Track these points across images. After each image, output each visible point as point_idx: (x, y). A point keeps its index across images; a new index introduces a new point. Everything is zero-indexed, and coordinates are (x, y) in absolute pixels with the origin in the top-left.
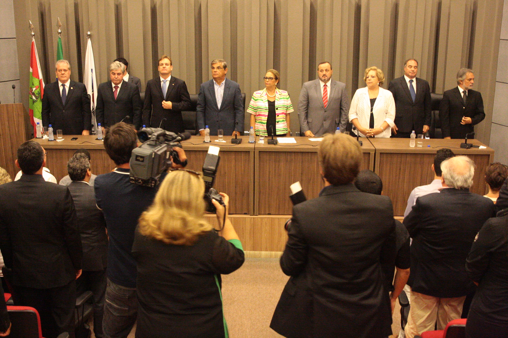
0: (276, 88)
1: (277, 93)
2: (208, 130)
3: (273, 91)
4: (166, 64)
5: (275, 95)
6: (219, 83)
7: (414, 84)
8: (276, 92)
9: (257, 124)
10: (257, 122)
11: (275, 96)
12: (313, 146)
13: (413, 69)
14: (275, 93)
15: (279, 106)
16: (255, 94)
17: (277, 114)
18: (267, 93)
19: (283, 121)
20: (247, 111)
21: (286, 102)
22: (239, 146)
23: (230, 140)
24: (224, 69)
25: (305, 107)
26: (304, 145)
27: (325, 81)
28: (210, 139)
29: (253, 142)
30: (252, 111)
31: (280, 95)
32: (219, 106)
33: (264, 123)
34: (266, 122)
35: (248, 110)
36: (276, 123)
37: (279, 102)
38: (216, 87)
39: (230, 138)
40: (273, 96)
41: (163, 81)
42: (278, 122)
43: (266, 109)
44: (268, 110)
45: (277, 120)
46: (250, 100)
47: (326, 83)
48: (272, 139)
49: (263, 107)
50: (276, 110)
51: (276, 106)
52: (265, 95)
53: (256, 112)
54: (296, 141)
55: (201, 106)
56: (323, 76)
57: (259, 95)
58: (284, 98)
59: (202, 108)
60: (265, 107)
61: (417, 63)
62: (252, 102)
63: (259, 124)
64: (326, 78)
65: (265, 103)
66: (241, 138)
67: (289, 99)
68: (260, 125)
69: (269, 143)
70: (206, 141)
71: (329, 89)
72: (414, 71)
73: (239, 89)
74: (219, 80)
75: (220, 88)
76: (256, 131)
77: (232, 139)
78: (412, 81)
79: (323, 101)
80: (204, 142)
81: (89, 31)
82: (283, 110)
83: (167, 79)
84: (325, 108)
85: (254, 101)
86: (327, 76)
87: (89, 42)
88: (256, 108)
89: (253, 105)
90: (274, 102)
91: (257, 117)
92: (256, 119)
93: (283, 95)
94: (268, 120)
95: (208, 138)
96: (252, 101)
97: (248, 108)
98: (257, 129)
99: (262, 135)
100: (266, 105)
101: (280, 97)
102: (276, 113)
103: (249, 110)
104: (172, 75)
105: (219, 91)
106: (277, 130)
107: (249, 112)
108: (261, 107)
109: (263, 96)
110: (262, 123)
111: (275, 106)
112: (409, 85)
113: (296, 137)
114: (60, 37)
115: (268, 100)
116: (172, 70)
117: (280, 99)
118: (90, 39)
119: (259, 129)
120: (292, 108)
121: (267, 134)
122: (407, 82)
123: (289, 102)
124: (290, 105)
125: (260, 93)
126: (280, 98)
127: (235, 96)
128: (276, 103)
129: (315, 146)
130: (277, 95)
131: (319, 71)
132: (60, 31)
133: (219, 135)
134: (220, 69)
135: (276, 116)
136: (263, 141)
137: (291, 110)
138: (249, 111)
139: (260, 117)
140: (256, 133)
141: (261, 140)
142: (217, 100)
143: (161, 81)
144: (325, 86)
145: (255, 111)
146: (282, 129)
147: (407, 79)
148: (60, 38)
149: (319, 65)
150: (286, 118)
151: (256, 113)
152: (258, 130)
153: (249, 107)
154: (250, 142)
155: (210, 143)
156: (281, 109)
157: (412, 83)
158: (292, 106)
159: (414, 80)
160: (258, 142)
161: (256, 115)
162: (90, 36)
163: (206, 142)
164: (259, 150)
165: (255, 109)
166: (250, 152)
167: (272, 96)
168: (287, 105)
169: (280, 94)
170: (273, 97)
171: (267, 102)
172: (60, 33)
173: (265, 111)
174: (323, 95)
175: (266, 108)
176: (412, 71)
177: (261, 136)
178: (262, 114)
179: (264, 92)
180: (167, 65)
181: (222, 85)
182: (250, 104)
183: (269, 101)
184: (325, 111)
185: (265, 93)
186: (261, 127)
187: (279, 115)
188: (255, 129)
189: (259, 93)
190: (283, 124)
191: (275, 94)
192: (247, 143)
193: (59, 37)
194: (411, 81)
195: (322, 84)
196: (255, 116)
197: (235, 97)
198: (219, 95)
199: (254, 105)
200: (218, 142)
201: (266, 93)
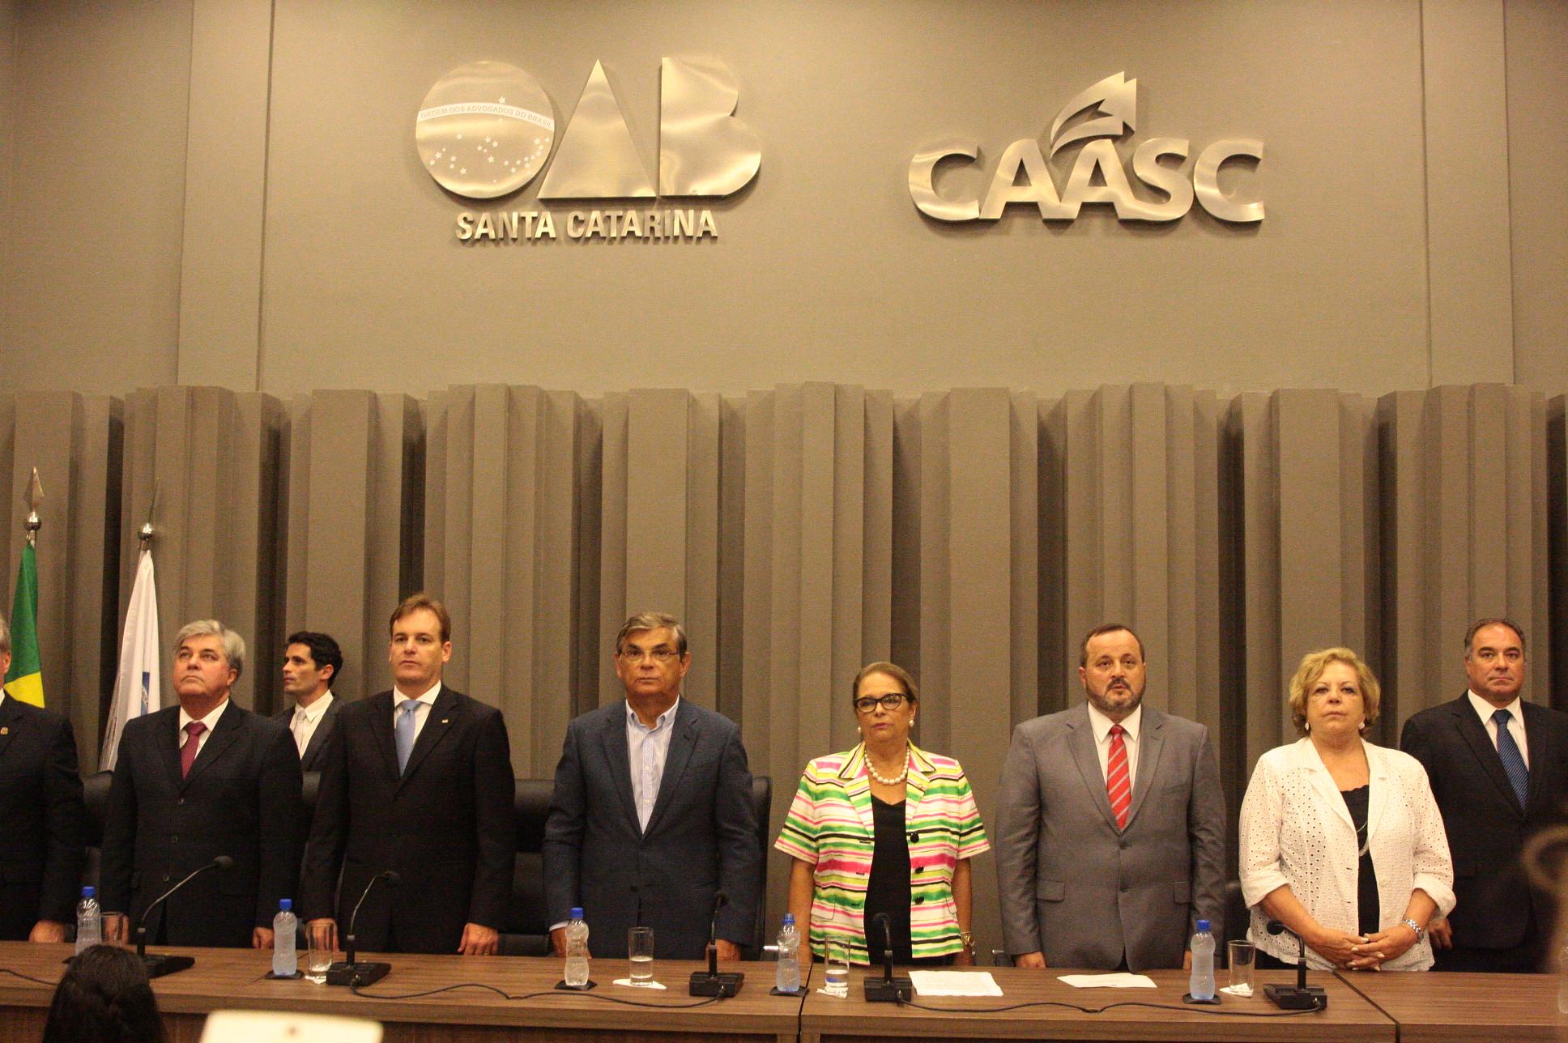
0: (908, 744)
1: (911, 765)
2: (583, 930)
3: (896, 760)
4: (422, 638)
5: (903, 776)
6: (650, 720)
7: (1517, 729)
8: (907, 762)
9: (819, 907)
10: (820, 898)
11: (905, 781)
12: (1084, 1010)
13: (1501, 660)
14: (906, 766)
15: (922, 824)
16: (812, 768)
17: (917, 860)
18: (869, 764)
19: (943, 894)
20: (778, 846)
21: (953, 809)
22: (729, 1007)
23: (685, 982)
24: (678, 657)
25: (1025, 831)
26: (1044, 1008)
27: (1117, 712)
28: (591, 972)
29: (795, 989)
30: (797, 846)
31: (925, 773)
32: (645, 816)
33: (854, 905)
34: (863, 896)
35: (782, 842)
36: (913, 903)
37: (922, 809)
38: (636, 735)
39: (687, 970)
40: (898, 780)
41: (401, 705)
42: (920, 900)
43: (866, 836)
44: (873, 843)
45: (914, 891)
46: (793, 795)
47: (1121, 720)
48: (888, 976)
49: (849, 829)
50: (911, 846)
51: (911, 827)
52: (861, 775)
53: (817, 850)
54: (1003, 991)
55: (564, 818)
56: (1110, 687)
57: (832, 774)
58: (943, 789)
59: (570, 829)
60: (860, 830)
61: (1519, 633)
62: (799, 806)
63: (830, 906)
64: (1127, 695)
65: (859, 809)
66: (737, 971)
67: (969, 794)
68: (834, 911)
69: (872, 995)
70: (570, 981)
71: (1132, 748)
72: (1506, 669)
73: (737, 744)
74: (650, 706)
75: (651, 741)
76: (812, 937)
77: (695, 973)
78: (1509, 716)
79: (1109, 796)
80: (562, 985)
81: (150, 521)
82: (943, 842)
83: (419, 699)
84: (1122, 830)
85: (810, 800)
86: (1128, 687)
87: (146, 566)
88: (815, 832)
89: (805, 819)
90: (902, 805)
91: (820, 874)
92: (814, 884)
93: (939, 773)
94: (870, 891)
95: (582, 970)
96: (799, 798)
97: (779, 833)
98: (819, 930)
99: (840, 959)
100: (866, 819)
101: (924, 782)
102: (913, 855)
103: (786, 840)
104: (446, 684)
105: (647, 752)
106: (917, 935)
107: (785, 850)
108: (840, 828)
109: (850, 779)
110: (843, 901)
111: (904, 826)
112: (1492, 731)
113: (1000, 970)
114: (33, 542)
115: (871, 795)
116: (446, 658)
117: (927, 792)
118: (149, 551)
119: (828, 930)
120: (984, 836)
121: (867, 954)
122: (1484, 722)
123: (966, 808)
124: (974, 823)
125: (838, 766)
126: (925, 786)
127: (718, 777)
128: (909, 812)
129: (1096, 1011)
130: (915, 777)
131: (1090, 665)
132: (34, 519)
133: (635, 954)
134: (665, 657)
135: (913, 871)
136: (844, 984)
137: (978, 845)
138: (786, 844)
139: (837, 872)
140: (815, 946)
141: (832, 979)
142: (637, 790)
143: (396, 704)
144: (1117, 733)
145: (813, 844)
146: (937, 931)
147: (1484, 710)
148: (31, 547)
149: (1090, 636)
150: (953, 883)
151: (816, 855)
152: (824, 935)
153: (786, 827)
154: (781, 989)
155: (591, 992)
156: (934, 839)
157: (1506, 723)
158: (980, 828)
159: (1515, 708)
160: (820, 991)
161: (814, 863)
162: (151, 542)
163: (574, 984)
164: (826, 1032)
165: (815, 836)
166: (779, 1038)
167: (892, 781)
168: (961, 819)
169: (929, 769)
170: (896, 784)
171: (870, 806)
172: (36, 527)
173: (857, 846)
174: (1109, 773)
175: (867, 833)
176: (1498, 669)
177: (834, 963)
178: (846, 859)
179: (854, 760)
180: (424, 640)
181: (661, 727)
182: (790, 815)
183: (877, 804)
184: (1123, 846)
185: (862, 765)
186: (840, 920)
187: (926, 869)
188: (812, 928)
189: (830, 765)
190: (943, 906)
191: (905, 771)
192: (768, 996)
193: (29, 542)
194: (1502, 718)
195: (1101, 725)
196: (811, 868)
197: (718, 782)
198: (647, 768)
199: (810, 818)
200: (625, 988)
201: (866, 764)
